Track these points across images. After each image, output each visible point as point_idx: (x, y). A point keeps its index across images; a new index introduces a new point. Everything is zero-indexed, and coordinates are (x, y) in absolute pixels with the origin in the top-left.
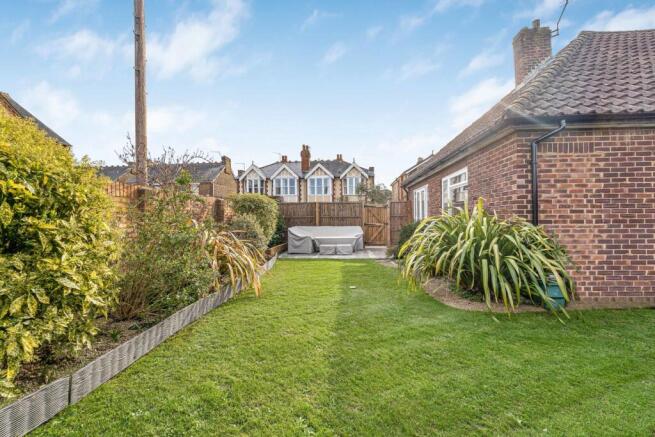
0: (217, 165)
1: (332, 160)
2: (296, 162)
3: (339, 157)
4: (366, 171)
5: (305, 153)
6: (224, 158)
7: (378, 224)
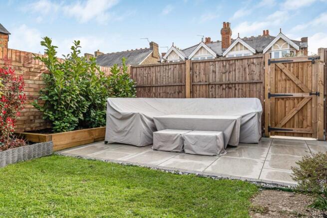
0: (146, 50)
1: (256, 36)
2: (218, 42)
3: (266, 33)
4: (297, 43)
5: (226, 31)
6: (151, 44)
7: (299, 95)
